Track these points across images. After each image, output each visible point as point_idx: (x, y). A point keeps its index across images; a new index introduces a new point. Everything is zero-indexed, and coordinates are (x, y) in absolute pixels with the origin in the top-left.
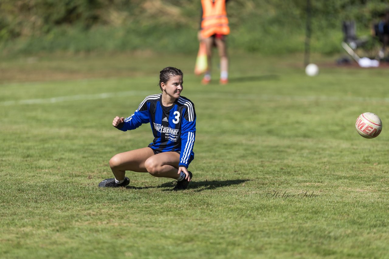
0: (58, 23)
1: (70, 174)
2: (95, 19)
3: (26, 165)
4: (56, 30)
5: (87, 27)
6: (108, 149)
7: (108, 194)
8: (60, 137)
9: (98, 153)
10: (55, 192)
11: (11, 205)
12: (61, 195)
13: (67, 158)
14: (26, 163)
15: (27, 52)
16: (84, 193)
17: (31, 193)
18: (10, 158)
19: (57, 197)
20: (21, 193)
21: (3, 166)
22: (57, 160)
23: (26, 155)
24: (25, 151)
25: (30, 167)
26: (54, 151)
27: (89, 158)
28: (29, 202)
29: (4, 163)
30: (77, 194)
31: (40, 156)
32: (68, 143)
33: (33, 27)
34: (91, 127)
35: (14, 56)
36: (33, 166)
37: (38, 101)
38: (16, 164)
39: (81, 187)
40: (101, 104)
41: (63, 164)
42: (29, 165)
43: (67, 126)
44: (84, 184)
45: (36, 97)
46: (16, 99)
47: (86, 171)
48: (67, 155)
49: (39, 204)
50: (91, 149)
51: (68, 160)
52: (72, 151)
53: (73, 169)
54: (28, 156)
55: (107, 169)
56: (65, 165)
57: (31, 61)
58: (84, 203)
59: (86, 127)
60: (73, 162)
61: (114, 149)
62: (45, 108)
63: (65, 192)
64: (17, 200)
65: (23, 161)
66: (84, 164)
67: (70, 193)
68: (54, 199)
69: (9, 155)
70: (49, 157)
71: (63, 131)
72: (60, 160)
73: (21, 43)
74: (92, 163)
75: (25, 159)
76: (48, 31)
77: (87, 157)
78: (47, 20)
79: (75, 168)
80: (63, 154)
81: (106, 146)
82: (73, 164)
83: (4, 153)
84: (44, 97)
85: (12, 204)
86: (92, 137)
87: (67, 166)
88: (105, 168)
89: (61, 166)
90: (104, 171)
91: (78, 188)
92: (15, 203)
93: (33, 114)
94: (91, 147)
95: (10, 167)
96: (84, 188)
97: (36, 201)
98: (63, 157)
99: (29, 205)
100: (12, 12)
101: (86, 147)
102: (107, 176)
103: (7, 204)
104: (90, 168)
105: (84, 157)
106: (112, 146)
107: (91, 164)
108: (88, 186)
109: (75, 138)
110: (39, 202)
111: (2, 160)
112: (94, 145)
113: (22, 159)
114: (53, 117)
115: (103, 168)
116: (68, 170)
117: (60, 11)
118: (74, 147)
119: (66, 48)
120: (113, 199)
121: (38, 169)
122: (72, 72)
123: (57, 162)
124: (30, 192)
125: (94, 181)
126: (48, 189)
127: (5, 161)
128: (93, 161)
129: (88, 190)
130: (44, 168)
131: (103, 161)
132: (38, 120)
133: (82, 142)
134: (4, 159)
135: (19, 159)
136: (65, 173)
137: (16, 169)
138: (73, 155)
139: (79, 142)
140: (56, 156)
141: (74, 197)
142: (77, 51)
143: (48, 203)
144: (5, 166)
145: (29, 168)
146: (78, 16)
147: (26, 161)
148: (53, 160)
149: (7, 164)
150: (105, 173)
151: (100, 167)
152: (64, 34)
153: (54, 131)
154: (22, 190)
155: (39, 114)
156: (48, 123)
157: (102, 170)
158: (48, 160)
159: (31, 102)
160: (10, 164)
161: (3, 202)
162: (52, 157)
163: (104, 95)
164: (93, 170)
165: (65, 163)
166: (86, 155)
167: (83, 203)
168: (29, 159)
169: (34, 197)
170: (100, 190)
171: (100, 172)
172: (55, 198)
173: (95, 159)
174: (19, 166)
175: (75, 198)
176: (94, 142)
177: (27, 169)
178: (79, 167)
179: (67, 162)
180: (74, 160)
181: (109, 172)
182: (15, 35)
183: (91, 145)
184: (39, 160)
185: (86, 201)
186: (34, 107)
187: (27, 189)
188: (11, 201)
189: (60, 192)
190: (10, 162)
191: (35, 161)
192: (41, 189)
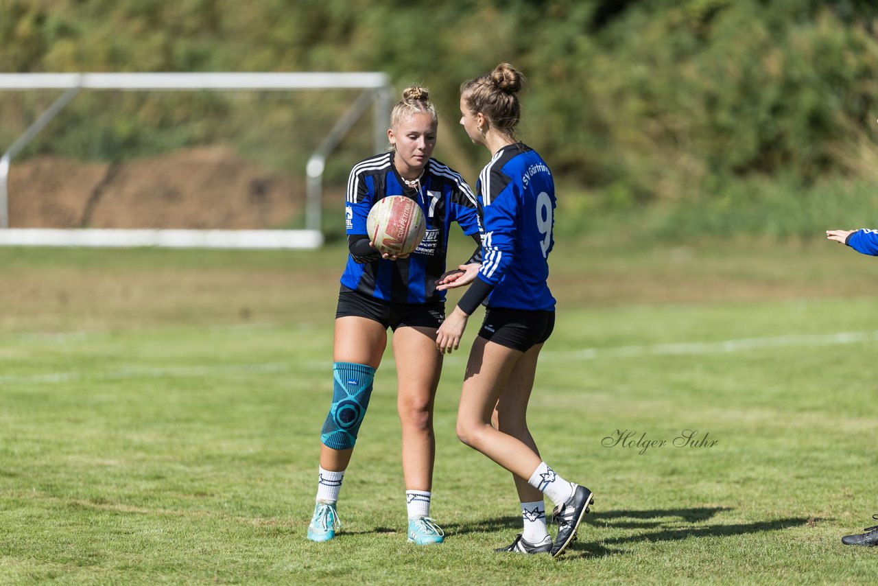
0: (740, 171)
1: (768, 515)
2: (825, 163)
3: (667, 491)
4: (737, 187)
5: (807, 182)
6: (853, 460)
7: (854, 561)
8: (744, 431)
9: (832, 468)
10: (734, 554)
11: (635, 582)
12: (746, 561)
13: (761, 477)
14: (669, 488)
15: (671, 236)
16: (800, 557)
17: (679, 557)
18: (633, 476)
19: (737, 567)
20: (657, 555)
21: (617, 494)
22: (737, 482)
23: (669, 470)
24: (666, 460)
25: (678, 497)
26: (731, 461)
27: (812, 480)
28: (674, 575)
29: (620, 487)
30: (782, 561)
31: (700, 473)
32: (762, 445)
33: (686, 178)
34: (815, 409)
35: (641, 244)
36: (684, 494)
37: (696, 348)
38: (646, 490)
39: (792, 545)
40: (837, 357)
41: (752, 492)
42: (675, 492)
43: (762, 405)
44: (799, 538)
45: (692, 338)
46: (647, 341)
47: (805, 509)
48: (760, 471)
49: (699, 582)
50: (816, 460)
51: (764, 482)
52: (771, 462)
53: (774, 504)
54: (673, 472)
55: (851, 504)
56: (757, 495)
57: (679, 257)
58: (800, 581)
59: (803, 410)
60: (774, 487)
61: (867, 461)
62: (712, 365)
63: (757, 555)
64: (648, 571)
65: (662, 483)
66: (798, 492)
67: (768, 559)
68: (732, 571)
69: (630, 469)
70: (721, 475)
71: (752, 417)
72: (746, 481)
73: (658, 217)
74: (817, 490)
75: (667, 479)
76: (717, 191)
77: (807, 477)
78: (715, 165)
79: (780, 503)
80: (752, 470)
81: (849, 452)
82: (775, 491)
83: (619, 463)
84: (708, 338)
85: (637, 580)
86: (817, 430)
87: (761, 496)
88: (847, 503)
89: (747, 496)
90: (844, 510)
91: (786, 548)
92: (644, 577)
93: (684, 377)
94: (815, 454)
95: (633, 496)
96: (799, 546)
97: (692, 574)
98: (752, 475)
99: (676, 583)
100: (637, 146)
101: (804, 455)
102: (851, 522)
103: (627, 580)
104: (812, 501)
105: (798, 477)
106: (862, 454)
107: (815, 494)
108: (807, 542)
109: (780, 432)
110: (699, 576)
111: (615, 481)
112: (821, 450)
113: (660, 478)
114: (728, 383)
115: (841, 503)
116: (763, 506)
117: (747, 143)
118: (777, 454)
119: (756, 229)
120: (864, 573)
121: (696, 501)
122: (772, 283)
123: (738, 486)
124: (677, 554)
125: (821, 531)
126: (719, 547)
127: (621, 482)
128: (819, 486)
129: (809, 552)
130: (709, 500)
131: (843, 487)
132: (695, 392)
133: (794, 443)
134: (618, 477)
135: (653, 478)
136: (757, 512)
137: (646, 500)
138: (773, 471)
139: (787, 443)
140: (735, 474)
141: (777, 566)
142: (783, 236)
143: (718, 580)
144: (621, 494)
145: (675, 499)
146: (787, 157)
147: (669, 482)
148: (728, 483)
149: (627, 490)
150: (847, 513)
151: (836, 499)
152: (753, 196)
153: (731, 416)
154: (660, 548)
155: (698, 377)
156: (718, 397)
157: (841, 507)
158: (718, 482)
159: (679, 349)
160: (632, 489)
161: (618, 575)
162: (727, 476)
163: (844, 338)
164: (820, 506)
165: (757, 490)
166: (803, 472)
167: (797, 580)
168: (675, 478)
169: (688, 565)
170: (835, 553)
171: (835, 512)
172: (734, 567)
173: (824, 481)
174: (654, 494)
175: (779, 570)
176: (820, 442)
177: (671, 500)
178: (788, 498)
179: (762, 487)
180: (778, 483)
181: (856, 511)
182: (643, 197)
183: (816, 449)
184: (697, 481)
185: (805, 577)
186: (685, 362)
187: (670, 546)
188: (636, 573)
189: (745, 555)
190: (632, 485)
191: (689, 483)
192: (703, 548)
